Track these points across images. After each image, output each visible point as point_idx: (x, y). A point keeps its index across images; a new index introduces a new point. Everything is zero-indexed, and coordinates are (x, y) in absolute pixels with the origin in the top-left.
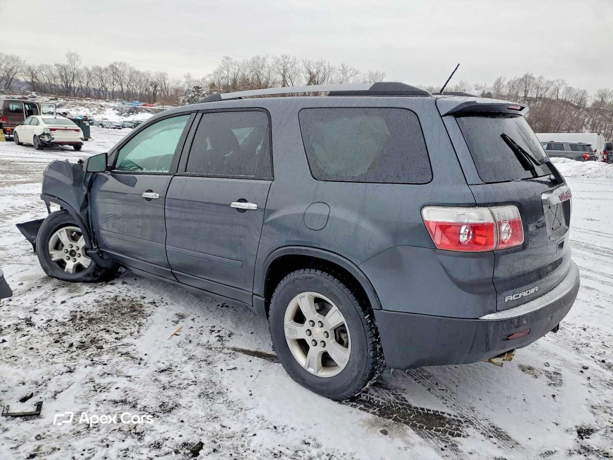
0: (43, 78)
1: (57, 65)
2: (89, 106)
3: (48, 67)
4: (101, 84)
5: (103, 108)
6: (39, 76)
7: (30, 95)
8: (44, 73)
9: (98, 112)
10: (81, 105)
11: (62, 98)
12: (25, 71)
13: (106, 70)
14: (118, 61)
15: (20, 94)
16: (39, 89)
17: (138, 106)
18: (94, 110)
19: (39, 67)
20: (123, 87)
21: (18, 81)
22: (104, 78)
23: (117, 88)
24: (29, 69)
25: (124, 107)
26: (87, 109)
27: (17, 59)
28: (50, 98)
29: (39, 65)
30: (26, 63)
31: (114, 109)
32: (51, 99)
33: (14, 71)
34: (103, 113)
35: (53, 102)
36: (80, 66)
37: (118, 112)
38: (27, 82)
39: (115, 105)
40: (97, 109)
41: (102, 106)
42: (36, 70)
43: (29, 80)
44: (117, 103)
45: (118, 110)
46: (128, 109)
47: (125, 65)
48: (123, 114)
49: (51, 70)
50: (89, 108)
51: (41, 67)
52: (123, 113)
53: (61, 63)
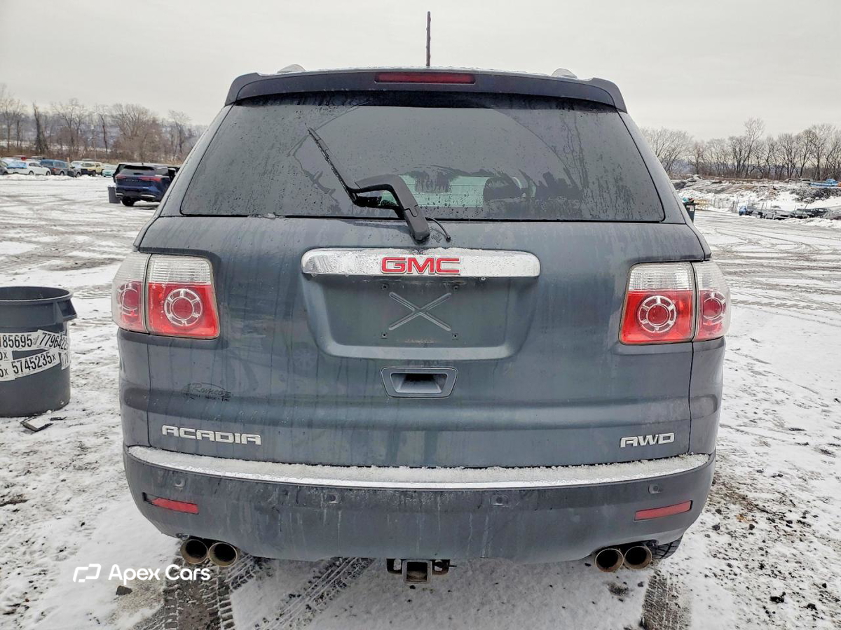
0: (711, 157)
1: (731, 138)
2: (758, 190)
3: (720, 142)
4: (787, 158)
5: (776, 192)
6: (707, 155)
7: (689, 179)
8: (713, 150)
9: (769, 198)
10: (748, 189)
11: (727, 180)
12: (690, 149)
13: (798, 138)
14: (819, 123)
15: (679, 179)
16: (703, 170)
17: (832, 188)
18: (764, 194)
19: (708, 143)
20: (821, 160)
21: (680, 162)
22: (794, 150)
23: (810, 163)
24: (696, 146)
25: (808, 189)
26: (755, 194)
27: (684, 136)
28: (714, 181)
29: (709, 141)
30: (693, 139)
31: (792, 193)
32: (715, 183)
33: (678, 150)
34: (775, 199)
35: (715, 185)
36: (762, 137)
37: (797, 197)
38: (691, 163)
39: (796, 187)
40: (767, 193)
41: (775, 189)
42: (704, 147)
43: (694, 161)
44: (799, 184)
45: (798, 194)
46: (814, 191)
47: (829, 128)
48: (805, 200)
49: (723, 146)
50: (757, 192)
51: (711, 143)
52: (805, 198)
53: (737, 135)
